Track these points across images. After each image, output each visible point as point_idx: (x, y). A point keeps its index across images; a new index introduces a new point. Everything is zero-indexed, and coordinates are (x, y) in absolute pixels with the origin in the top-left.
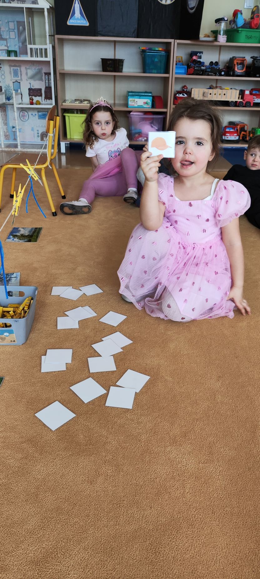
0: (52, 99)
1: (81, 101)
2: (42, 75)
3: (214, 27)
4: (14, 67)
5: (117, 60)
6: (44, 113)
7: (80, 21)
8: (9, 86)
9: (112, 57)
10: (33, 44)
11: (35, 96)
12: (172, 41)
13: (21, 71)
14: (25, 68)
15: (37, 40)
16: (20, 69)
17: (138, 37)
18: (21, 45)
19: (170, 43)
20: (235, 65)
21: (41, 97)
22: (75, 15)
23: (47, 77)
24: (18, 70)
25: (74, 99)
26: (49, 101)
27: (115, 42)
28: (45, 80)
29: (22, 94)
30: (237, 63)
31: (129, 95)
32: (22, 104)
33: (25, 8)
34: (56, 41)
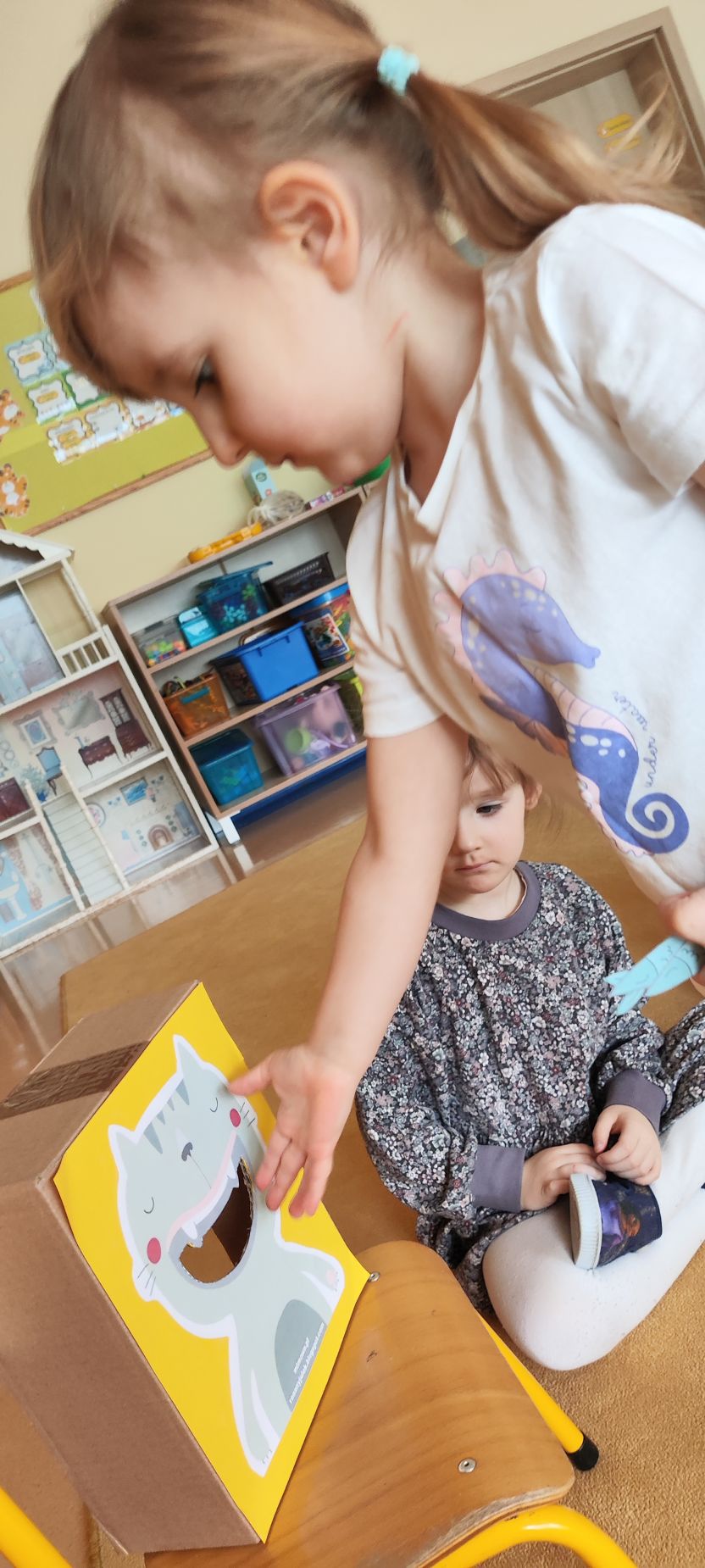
2: (100, 706)
4: (28, 720)
6: (137, 785)
8: (31, 769)
13: (45, 723)
14: (53, 709)
16: (42, 719)
18: (23, 668)
21: (114, 755)
23: (109, 705)
24: (38, 724)
26: (143, 752)
32: (85, 788)
33: (20, 580)
34: (115, 612)
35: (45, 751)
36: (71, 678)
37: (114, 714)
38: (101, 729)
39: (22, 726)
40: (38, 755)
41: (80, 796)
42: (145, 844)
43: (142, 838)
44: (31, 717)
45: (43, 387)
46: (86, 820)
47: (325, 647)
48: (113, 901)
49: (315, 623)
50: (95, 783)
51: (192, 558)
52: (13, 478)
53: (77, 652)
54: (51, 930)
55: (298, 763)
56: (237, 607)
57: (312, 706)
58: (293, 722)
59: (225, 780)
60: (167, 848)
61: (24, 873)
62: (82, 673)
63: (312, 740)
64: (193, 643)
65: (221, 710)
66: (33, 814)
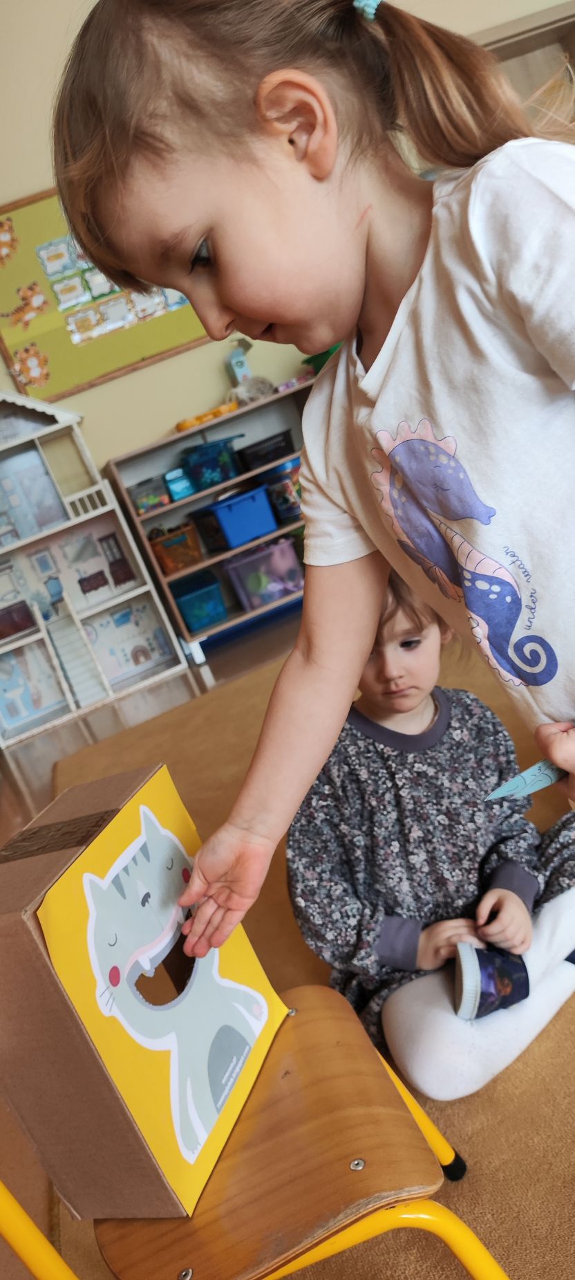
2: (96, 546)
4: (38, 553)
6: (123, 612)
8: (38, 594)
11: (96, 589)
13: (52, 557)
14: (57, 547)
16: (50, 554)
18: (37, 511)
21: (107, 586)
23: (105, 545)
24: (46, 557)
26: (130, 585)
28: (105, 552)
32: (82, 612)
33: (39, 438)
34: (114, 469)
35: (51, 581)
36: (75, 521)
37: (108, 553)
38: (98, 564)
39: (34, 558)
40: (46, 583)
41: (77, 618)
42: (127, 660)
43: (125, 655)
44: (40, 551)
45: (66, 282)
46: (81, 638)
47: (284, 507)
48: (99, 705)
49: (277, 487)
50: (90, 608)
51: (179, 428)
52: (37, 355)
53: (81, 500)
54: (48, 726)
55: (256, 601)
56: (214, 470)
57: (270, 555)
58: (254, 567)
59: (197, 612)
60: (145, 665)
61: (29, 678)
62: (84, 517)
63: (269, 583)
64: (176, 497)
65: (196, 554)
66: (38, 631)
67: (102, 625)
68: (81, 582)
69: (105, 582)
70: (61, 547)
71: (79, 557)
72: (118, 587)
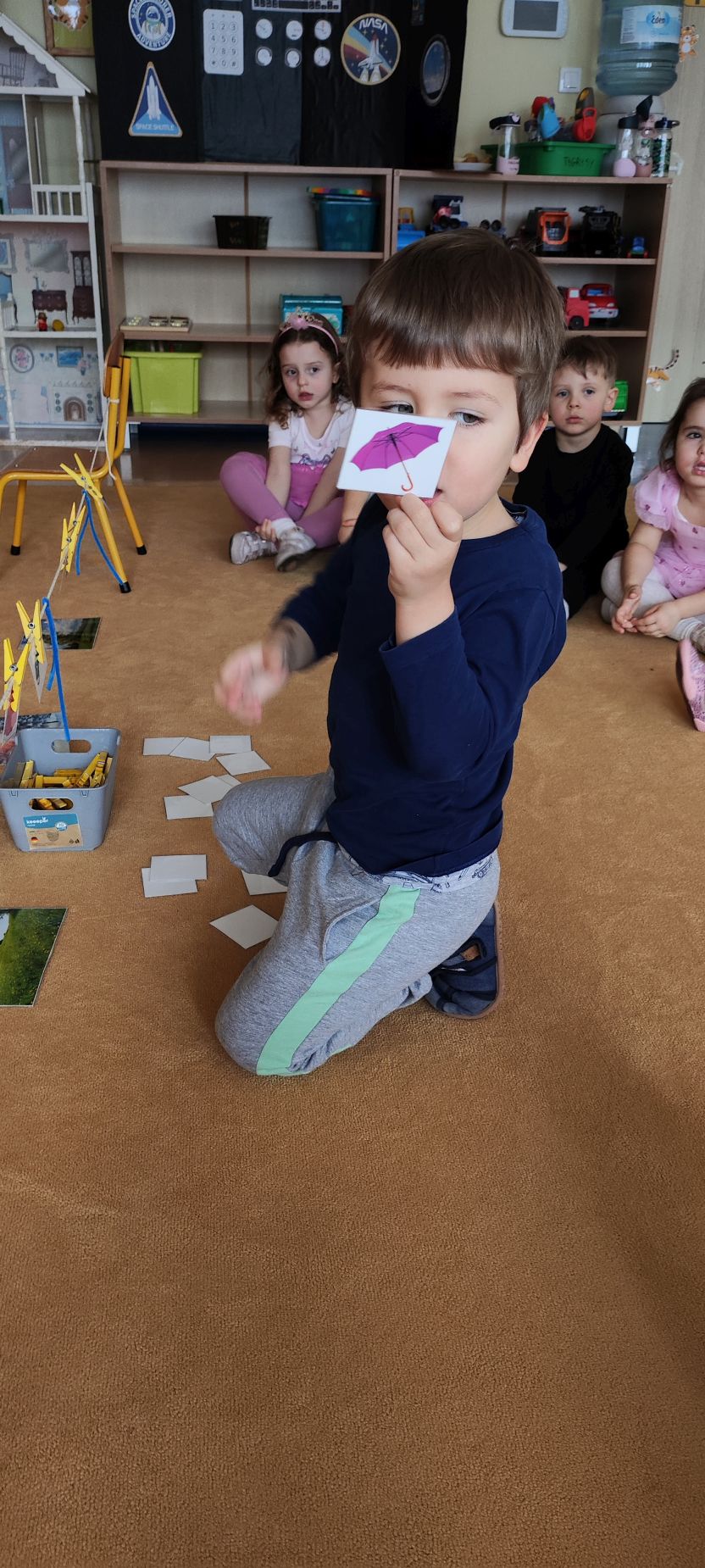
0: (92, 315)
1: (166, 321)
2: (67, 259)
3: (489, 138)
5: (252, 218)
6: (73, 351)
7: (160, 126)
9: (240, 212)
10: (43, 183)
11: (50, 310)
12: (387, 172)
13: (12, 249)
14: (24, 239)
15: (53, 171)
16: (11, 243)
17: (303, 163)
18: (12, 186)
19: (384, 177)
20: (542, 228)
21: (64, 312)
22: (150, 111)
23: (78, 263)
24: (6, 247)
25: (146, 316)
26: (83, 322)
27: (246, 175)
28: (74, 270)
29: (15, 306)
30: (547, 223)
31: (285, 305)
32: (18, 330)
33: (27, 97)
34: (103, 174)
35: (2, 277)
36: (35, 217)
38: (60, 281)
43: (58, 402)
44: (1, 236)
62: (49, 218)
67: (42, 355)
68: (35, 293)
69: (64, 307)
70: (26, 242)
71: (43, 263)
72: (76, 318)
